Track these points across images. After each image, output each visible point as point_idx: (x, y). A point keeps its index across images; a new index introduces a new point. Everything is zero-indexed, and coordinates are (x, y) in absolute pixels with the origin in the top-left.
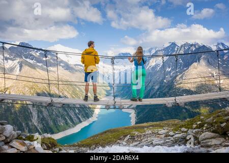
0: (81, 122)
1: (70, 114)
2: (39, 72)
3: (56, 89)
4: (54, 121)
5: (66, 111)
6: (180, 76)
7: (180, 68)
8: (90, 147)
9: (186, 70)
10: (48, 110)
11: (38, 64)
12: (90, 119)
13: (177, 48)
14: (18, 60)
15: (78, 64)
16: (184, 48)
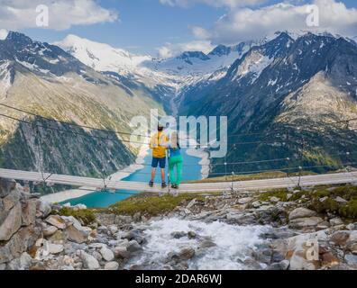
0: (115, 170)
1: (97, 157)
2: (42, 84)
3: (73, 114)
4: (71, 168)
5: (91, 152)
6: (292, 95)
7: (293, 79)
8: (132, 215)
9: (305, 83)
10: (60, 150)
11: (42, 71)
12: (131, 166)
13: (291, 44)
14: (8, 63)
15: (110, 70)
16: (305, 44)
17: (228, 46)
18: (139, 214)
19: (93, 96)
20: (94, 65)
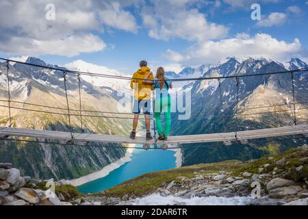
0: (109, 163)
1: (95, 153)
2: (53, 97)
4: (74, 162)
5: (90, 149)
6: (241, 102)
7: (241, 91)
8: (121, 197)
9: (249, 94)
11: (53, 86)
12: (121, 159)
13: (238, 66)
14: (26, 80)
15: (106, 86)
16: (247, 66)
17: (193, 67)
18: (127, 195)
19: (92, 105)
20: (93, 82)
